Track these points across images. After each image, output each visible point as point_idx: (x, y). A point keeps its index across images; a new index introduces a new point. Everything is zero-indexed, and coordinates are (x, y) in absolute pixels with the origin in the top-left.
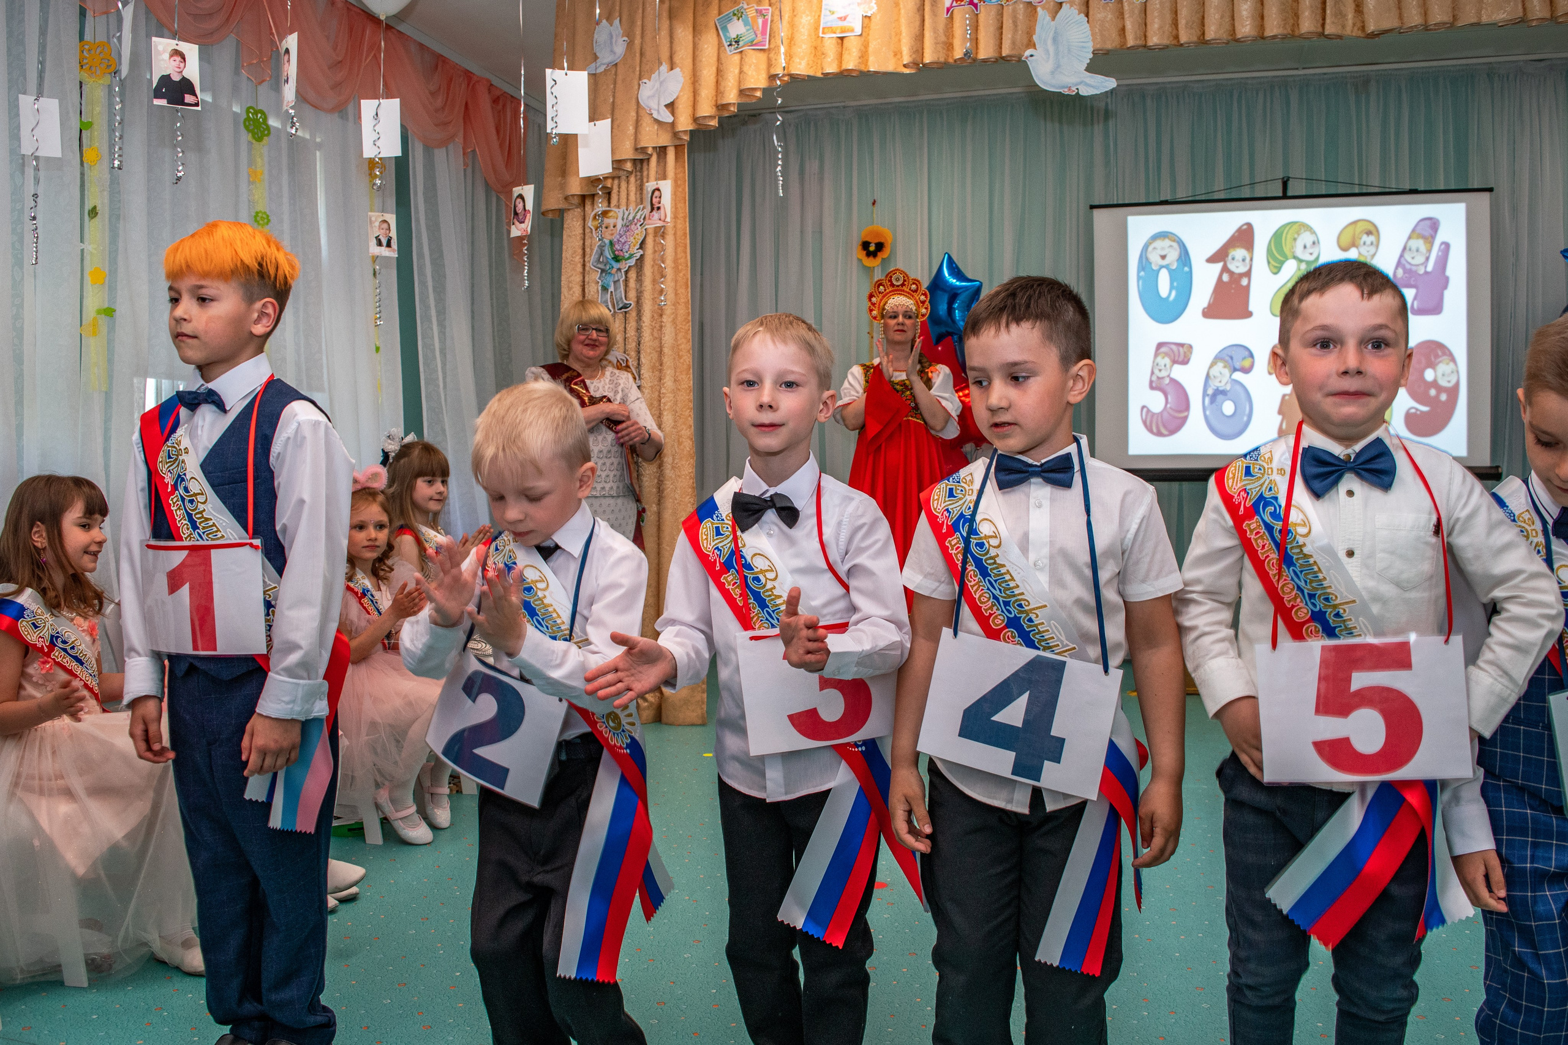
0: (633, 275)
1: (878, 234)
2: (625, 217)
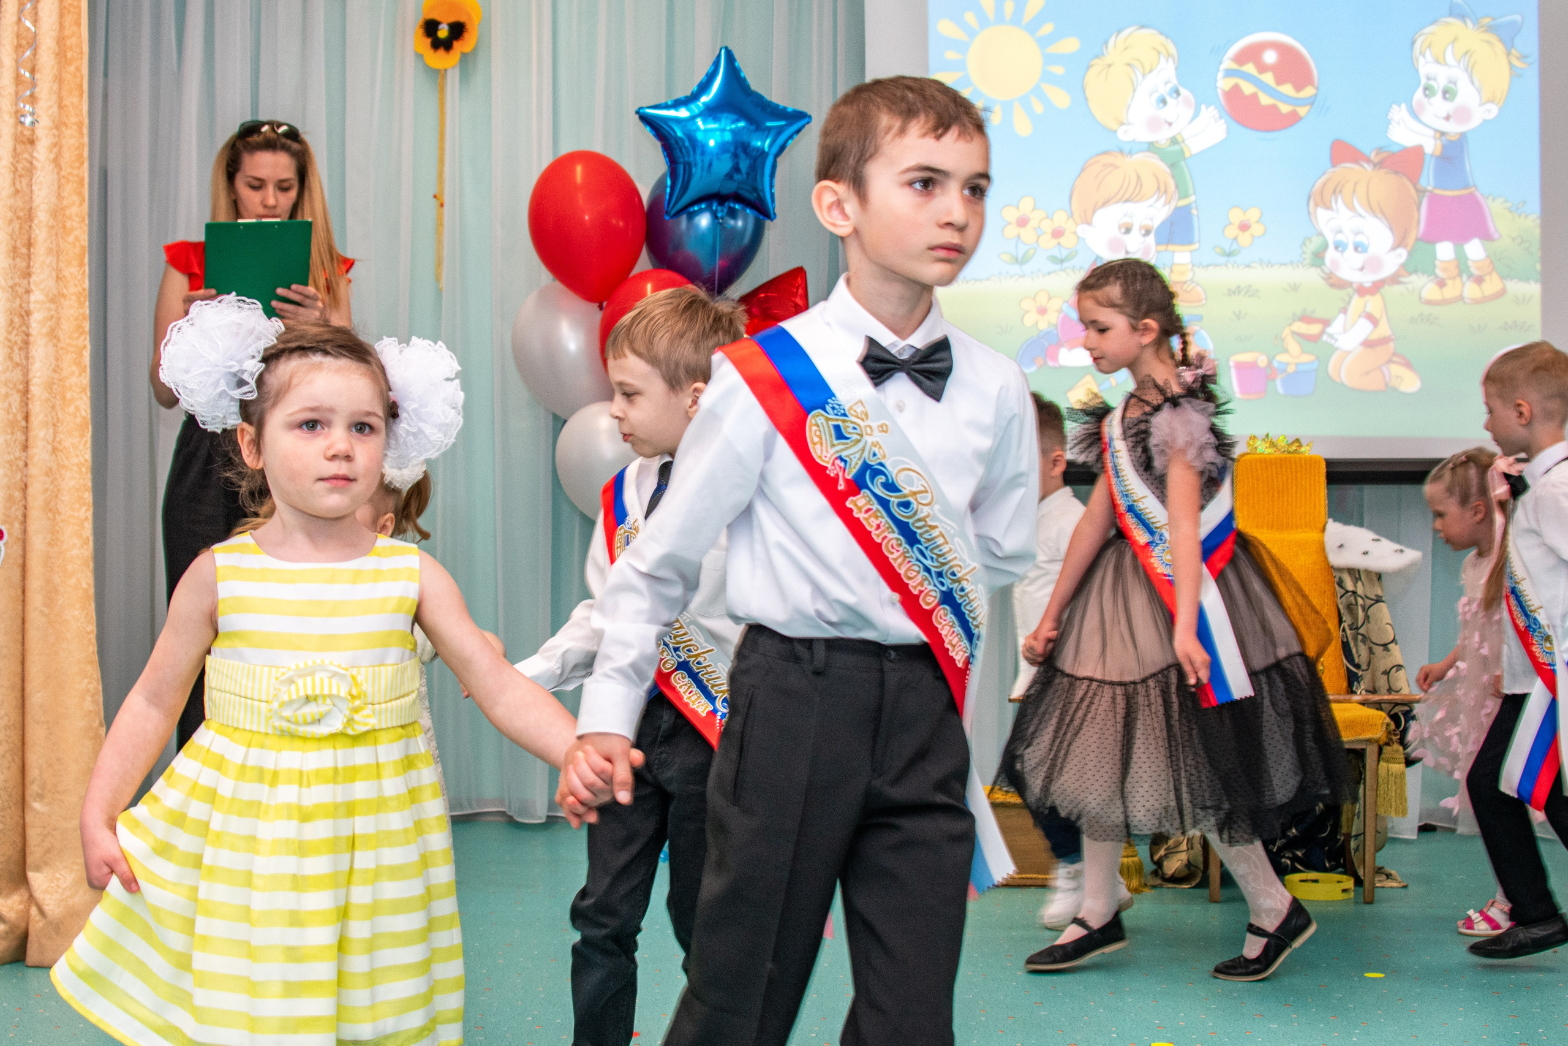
1: (454, 6)
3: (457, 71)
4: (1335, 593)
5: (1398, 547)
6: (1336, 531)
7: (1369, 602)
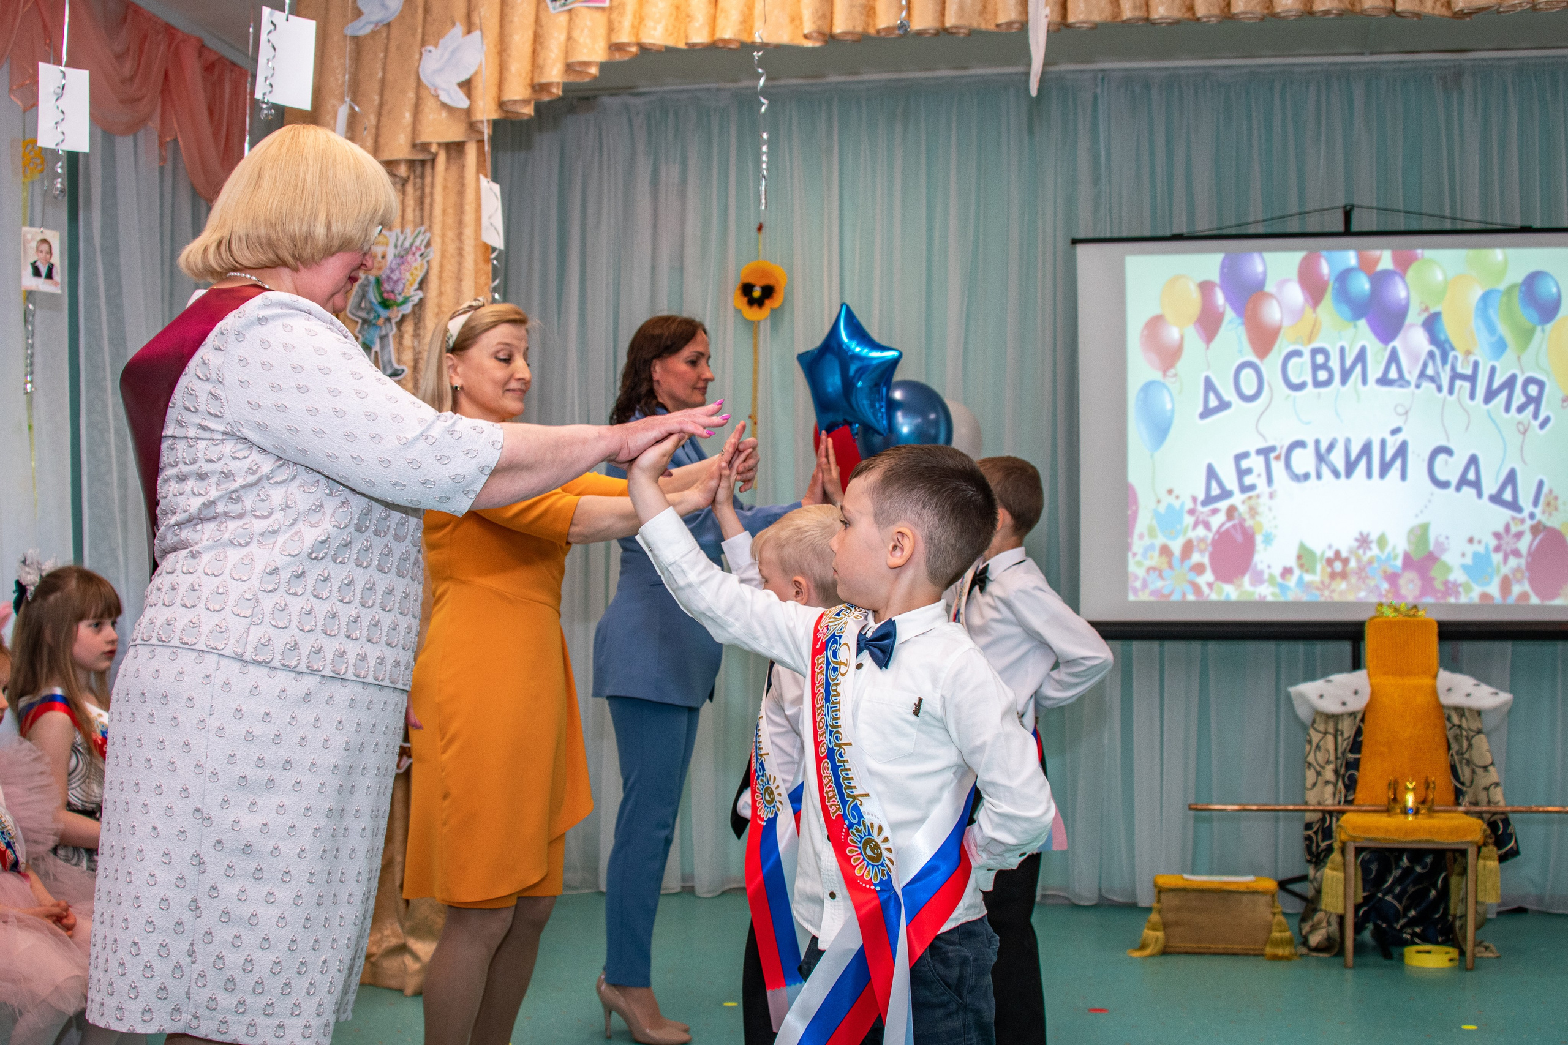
0: (409, 328)
1: (765, 273)
2: (399, 243)
3: (768, 322)
4: (1444, 727)
5: (1493, 690)
6: (1445, 677)
7: (1472, 734)
